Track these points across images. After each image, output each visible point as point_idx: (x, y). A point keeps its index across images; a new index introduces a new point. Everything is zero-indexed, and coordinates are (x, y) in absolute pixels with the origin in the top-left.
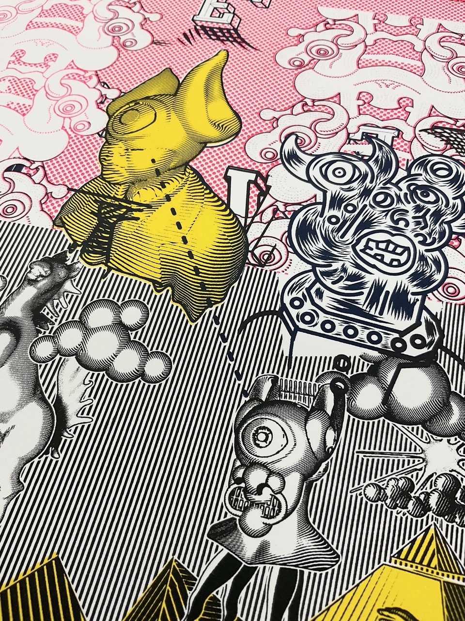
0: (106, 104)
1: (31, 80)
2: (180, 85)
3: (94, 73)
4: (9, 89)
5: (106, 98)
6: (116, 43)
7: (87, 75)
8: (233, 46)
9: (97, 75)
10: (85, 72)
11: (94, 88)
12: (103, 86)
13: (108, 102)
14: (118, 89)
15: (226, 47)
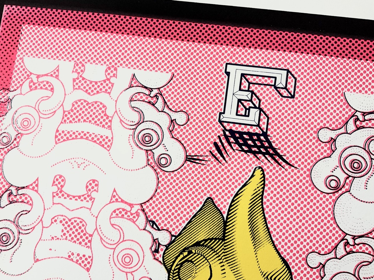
0: (161, 253)
1: (82, 221)
2: (225, 223)
3: (139, 207)
4: (64, 234)
5: (159, 244)
6: (151, 161)
7: (134, 211)
8: (266, 161)
9: (143, 210)
10: (131, 205)
11: (144, 229)
12: (152, 227)
13: (162, 250)
14: (167, 230)
15: (259, 163)
